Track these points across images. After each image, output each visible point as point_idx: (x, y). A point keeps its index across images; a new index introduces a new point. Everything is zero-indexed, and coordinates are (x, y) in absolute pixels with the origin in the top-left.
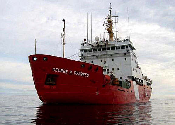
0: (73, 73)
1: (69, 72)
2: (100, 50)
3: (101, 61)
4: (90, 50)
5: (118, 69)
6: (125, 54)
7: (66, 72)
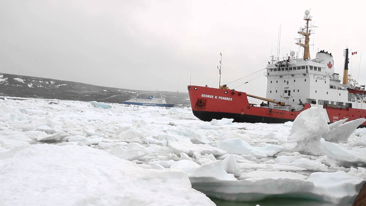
0: (218, 97)
1: (214, 97)
2: (283, 70)
3: (285, 81)
4: (275, 70)
5: (298, 91)
6: (305, 75)
7: (212, 97)
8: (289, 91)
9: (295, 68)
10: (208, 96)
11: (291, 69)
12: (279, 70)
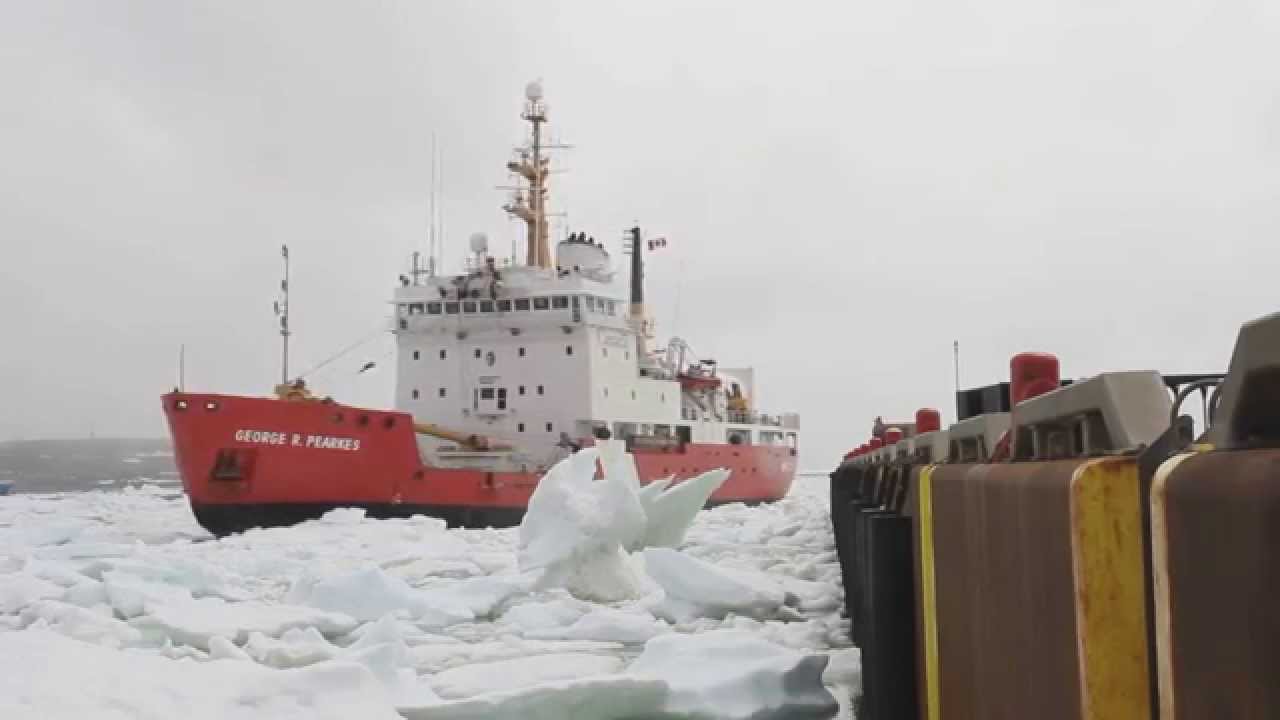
0: (303, 440)
2: (470, 309)
3: (478, 354)
4: (434, 308)
5: (541, 390)
6: (568, 330)
7: (281, 439)
8: (502, 393)
9: (522, 304)
10: (265, 437)
11: (505, 306)
12: (452, 308)
